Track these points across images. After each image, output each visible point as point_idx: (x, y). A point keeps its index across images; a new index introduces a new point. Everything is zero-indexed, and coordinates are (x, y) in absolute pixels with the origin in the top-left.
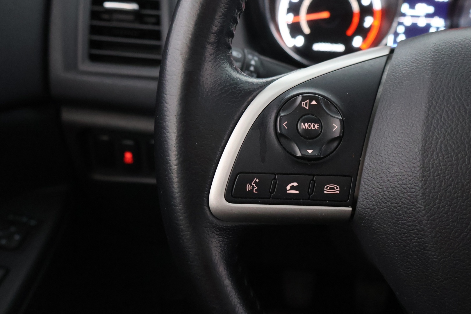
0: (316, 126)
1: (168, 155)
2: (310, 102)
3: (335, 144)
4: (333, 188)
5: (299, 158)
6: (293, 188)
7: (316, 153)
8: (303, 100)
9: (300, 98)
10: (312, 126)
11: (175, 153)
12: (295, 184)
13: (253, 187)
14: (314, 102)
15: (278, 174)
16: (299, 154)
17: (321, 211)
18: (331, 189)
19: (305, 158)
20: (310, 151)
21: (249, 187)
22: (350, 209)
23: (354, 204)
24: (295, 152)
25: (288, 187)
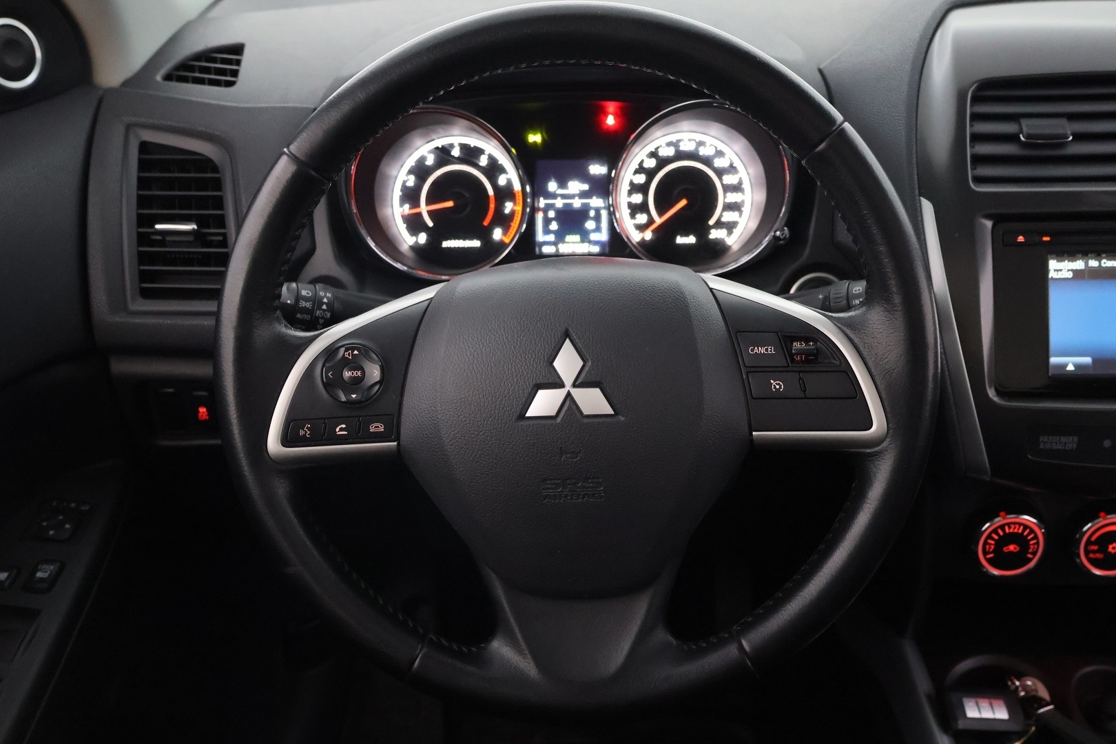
0: (359, 373)
1: (227, 411)
2: (352, 352)
3: (377, 388)
4: (378, 427)
5: (344, 402)
6: (341, 429)
7: (359, 398)
8: (346, 351)
9: (342, 350)
10: (355, 374)
11: (234, 408)
12: (344, 426)
13: (306, 432)
14: (356, 352)
15: (328, 418)
16: (343, 399)
17: (378, 447)
18: (375, 427)
19: (350, 403)
20: (354, 396)
21: (302, 433)
22: (396, 443)
23: (397, 439)
24: (339, 397)
25: (337, 430)
